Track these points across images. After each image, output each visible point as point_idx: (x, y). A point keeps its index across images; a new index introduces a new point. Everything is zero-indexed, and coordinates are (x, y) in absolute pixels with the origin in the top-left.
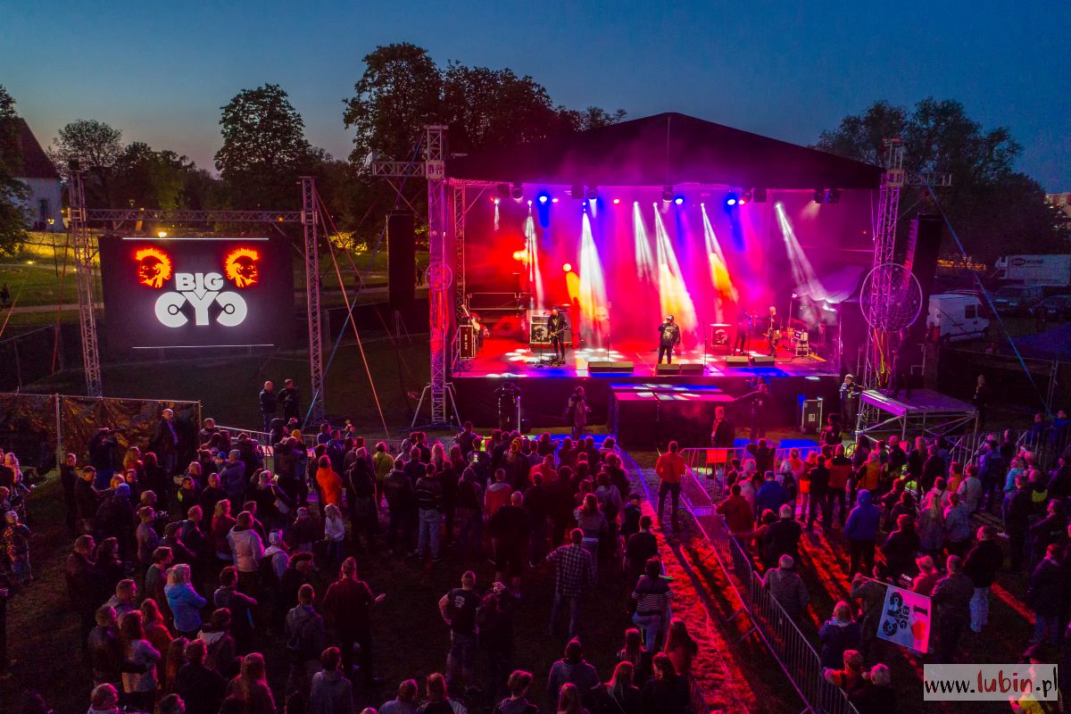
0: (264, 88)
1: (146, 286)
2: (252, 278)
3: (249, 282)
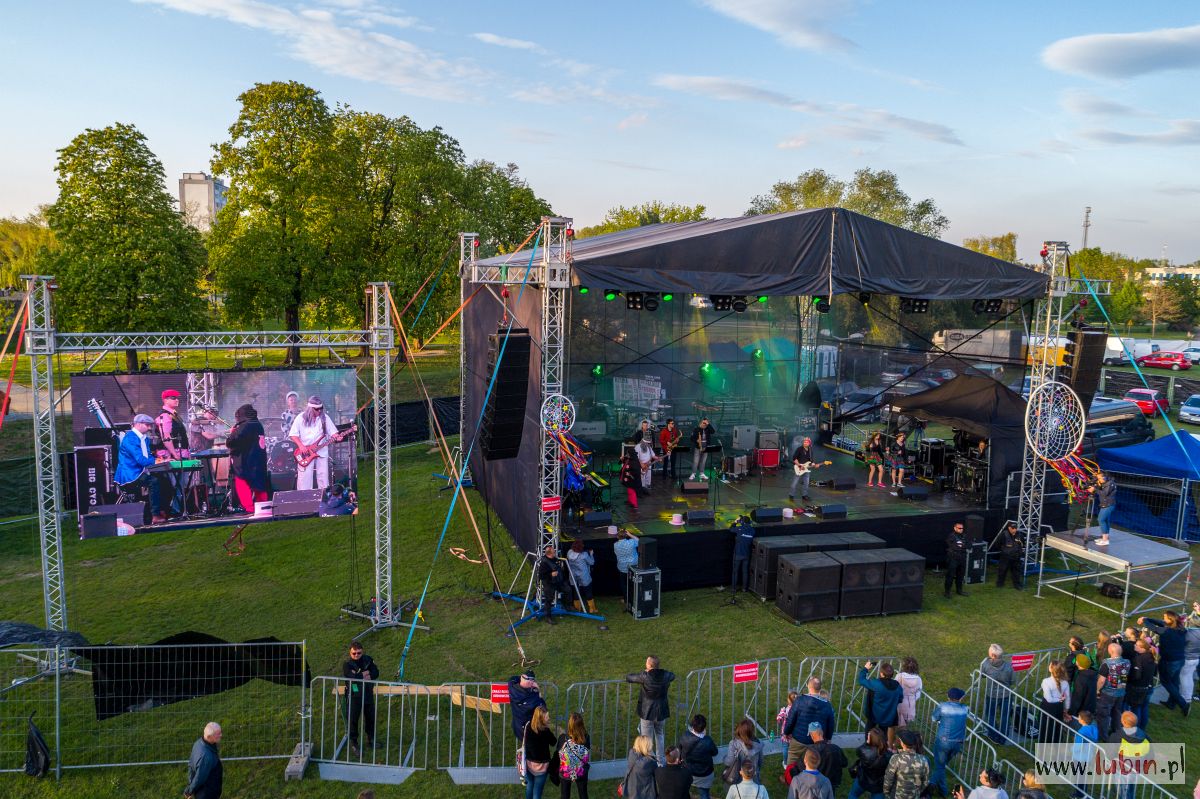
0: (115, 127)
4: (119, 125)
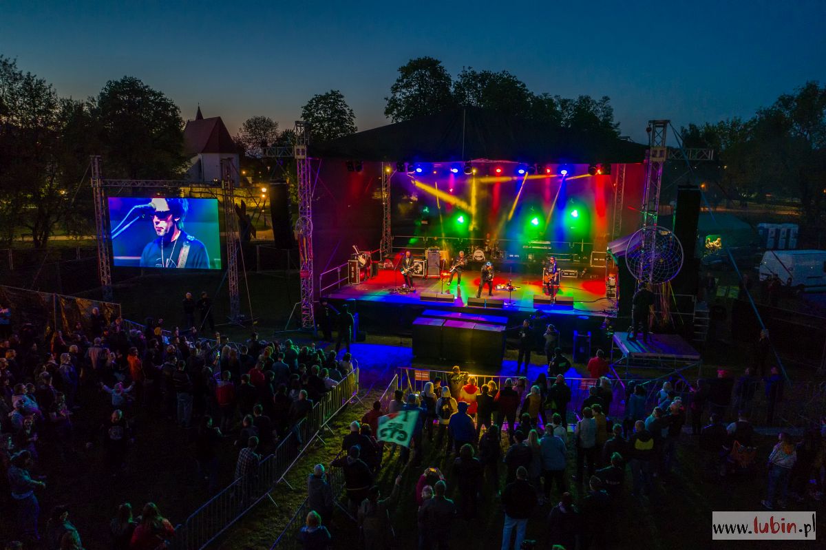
0: (330, 93)
4: (332, 92)
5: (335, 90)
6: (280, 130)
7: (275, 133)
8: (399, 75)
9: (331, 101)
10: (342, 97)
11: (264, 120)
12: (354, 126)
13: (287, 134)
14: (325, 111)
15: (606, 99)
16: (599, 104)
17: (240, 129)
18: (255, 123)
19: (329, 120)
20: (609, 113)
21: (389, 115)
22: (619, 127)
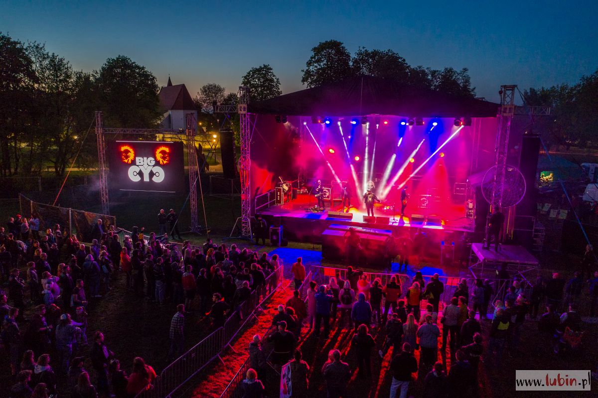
0: (263, 67)
1: (125, 162)
2: (167, 161)
3: (165, 162)
4: (264, 65)
5: (266, 64)
6: (226, 93)
7: (222, 96)
8: (313, 54)
9: (263, 72)
10: (271, 69)
11: (215, 86)
12: (280, 91)
13: (232, 96)
14: (259, 80)
15: (465, 70)
16: (460, 73)
17: (198, 93)
18: (209, 88)
19: (261, 86)
20: (467, 81)
21: (305, 83)
22: (475, 91)
